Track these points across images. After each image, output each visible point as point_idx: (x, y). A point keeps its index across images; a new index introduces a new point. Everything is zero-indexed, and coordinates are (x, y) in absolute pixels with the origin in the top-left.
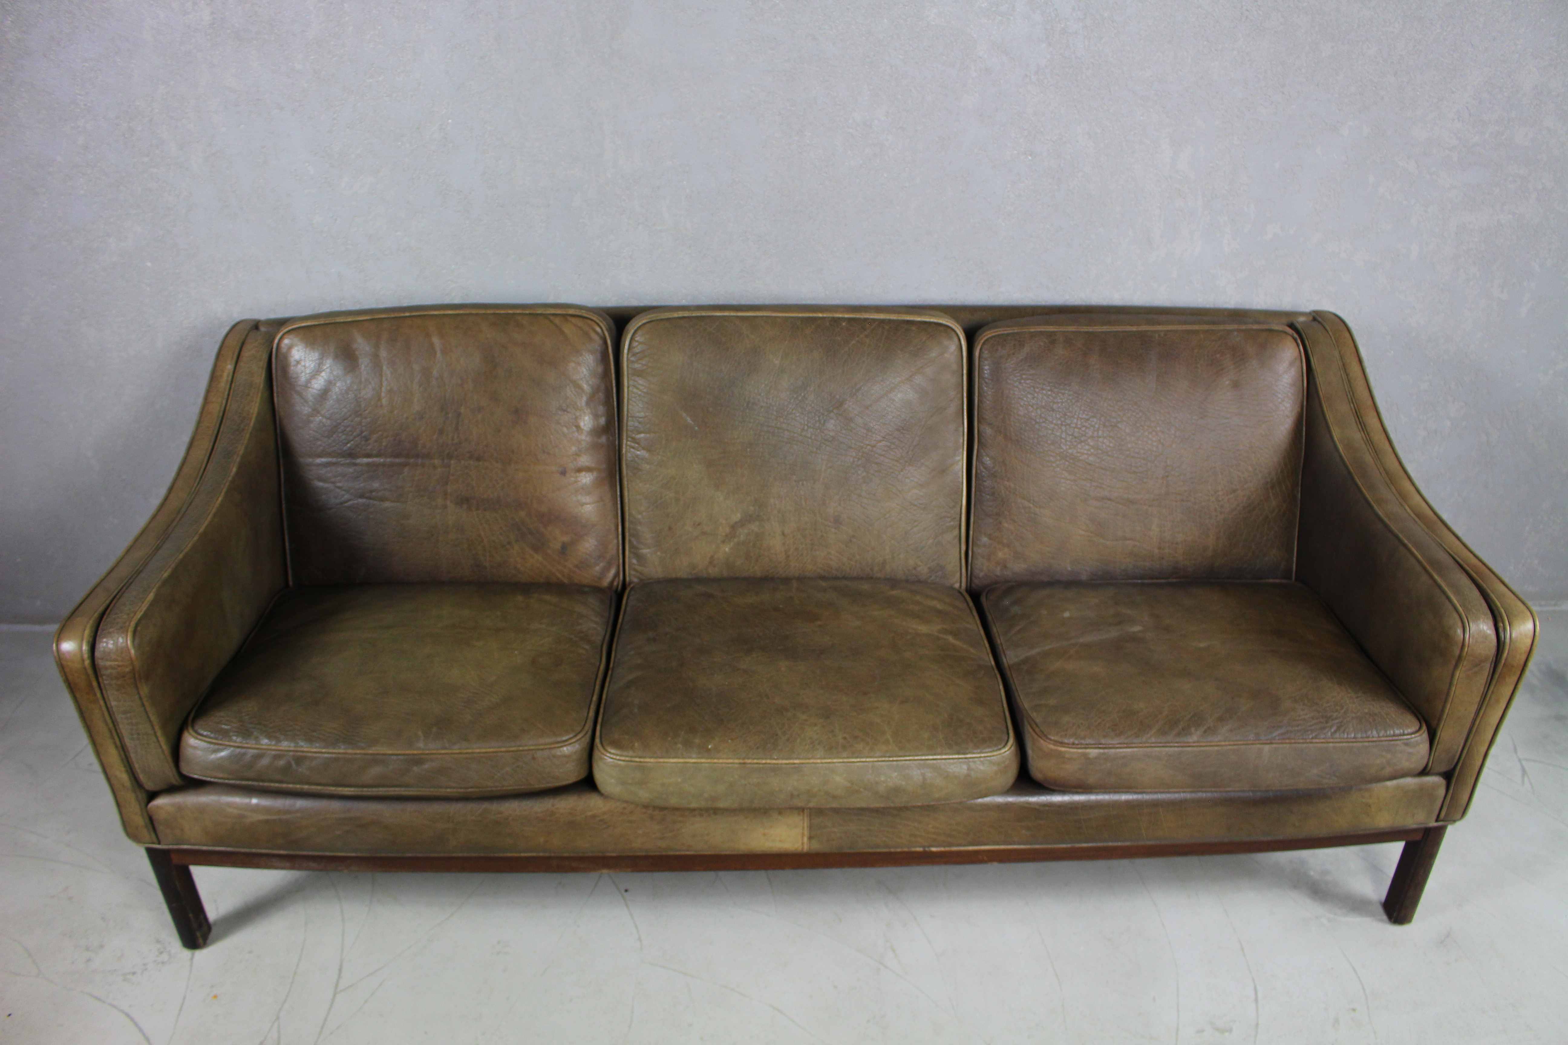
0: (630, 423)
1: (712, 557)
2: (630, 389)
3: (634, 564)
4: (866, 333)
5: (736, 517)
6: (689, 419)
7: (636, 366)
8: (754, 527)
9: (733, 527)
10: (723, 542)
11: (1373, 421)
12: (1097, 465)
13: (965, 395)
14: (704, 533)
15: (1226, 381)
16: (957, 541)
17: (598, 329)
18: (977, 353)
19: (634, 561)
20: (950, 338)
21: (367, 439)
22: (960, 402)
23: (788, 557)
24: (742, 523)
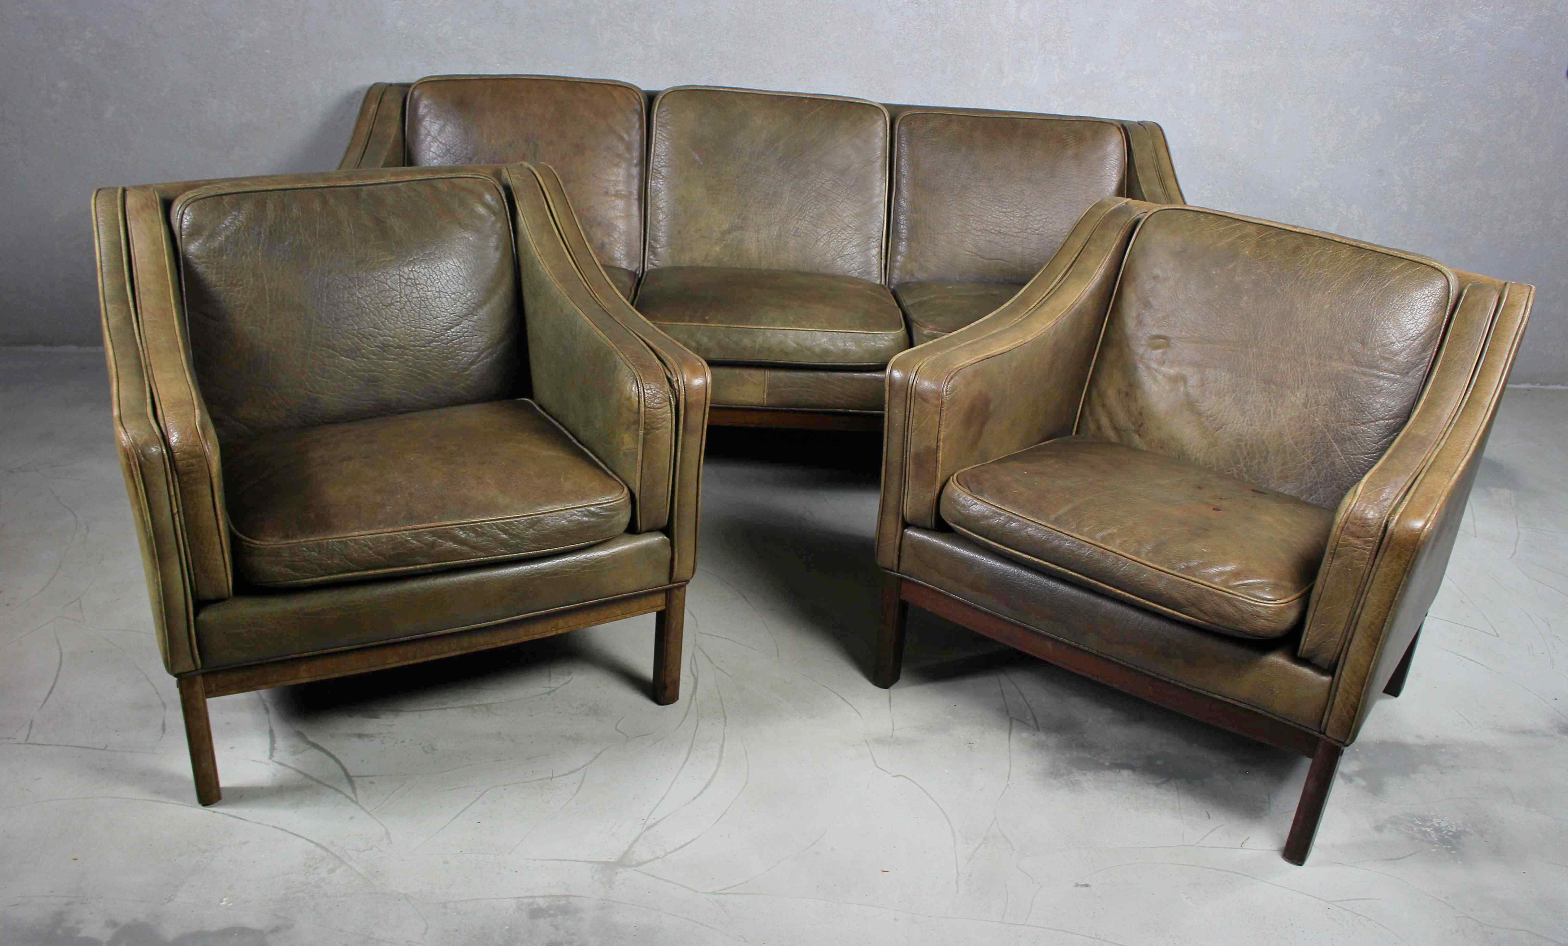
0: (656, 160)
1: (707, 255)
2: (657, 136)
3: (651, 259)
4: (821, 107)
5: (726, 226)
6: (697, 157)
7: (662, 120)
8: (736, 234)
9: (724, 233)
10: (716, 244)
11: (1171, 184)
12: (978, 205)
13: (888, 155)
14: (703, 237)
15: (1070, 152)
16: (879, 255)
17: (637, 97)
18: (897, 126)
19: (652, 257)
20: (878, 114)
21: (470, 159)
22: (884, 159)
23: (760, 258)
24: (729, 231)
